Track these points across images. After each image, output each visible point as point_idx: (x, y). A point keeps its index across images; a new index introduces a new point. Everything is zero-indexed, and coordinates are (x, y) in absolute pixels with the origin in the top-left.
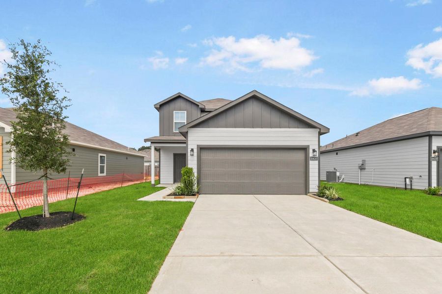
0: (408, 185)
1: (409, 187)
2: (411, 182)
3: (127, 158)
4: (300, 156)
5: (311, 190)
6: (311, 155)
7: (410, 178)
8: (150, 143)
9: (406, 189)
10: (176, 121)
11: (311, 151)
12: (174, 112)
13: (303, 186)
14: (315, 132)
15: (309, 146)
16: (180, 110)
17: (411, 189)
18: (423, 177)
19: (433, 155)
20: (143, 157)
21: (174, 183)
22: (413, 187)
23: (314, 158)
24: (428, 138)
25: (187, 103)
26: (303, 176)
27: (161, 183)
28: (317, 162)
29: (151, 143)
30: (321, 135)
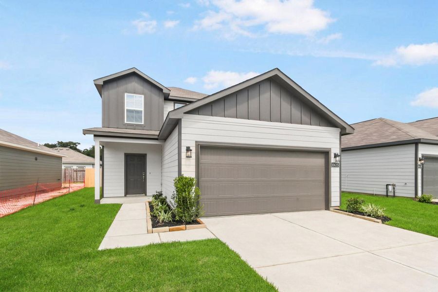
0: (391, 192)
1: (391, 194)
2: (394, 189)
3: (36, 159)
4: (320, 161)
5: (333, 204)
6: (333, 160)
7: (393, 185)
8: (93, 135)
9: (387, 196)
10: (128, 108)
11: (333, 156)
12: (126, 94)
13: (323, 198)
14: (336, 132)
15: (330, 149)
16: (135, 93)
17: (394, 196)
18: (408, 185)
19: (419, 163)
20: (60, 158)
21: (125, 196)
22: (396, 194)
23: (336, 165)
24: (414, 145)
25: (146, 85)
26: (323, 185)
27: (105, 196)
28: (338, 169)
29: (95, 136)
30: (342, 135)
